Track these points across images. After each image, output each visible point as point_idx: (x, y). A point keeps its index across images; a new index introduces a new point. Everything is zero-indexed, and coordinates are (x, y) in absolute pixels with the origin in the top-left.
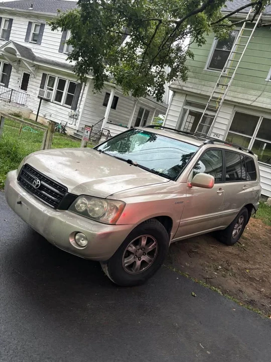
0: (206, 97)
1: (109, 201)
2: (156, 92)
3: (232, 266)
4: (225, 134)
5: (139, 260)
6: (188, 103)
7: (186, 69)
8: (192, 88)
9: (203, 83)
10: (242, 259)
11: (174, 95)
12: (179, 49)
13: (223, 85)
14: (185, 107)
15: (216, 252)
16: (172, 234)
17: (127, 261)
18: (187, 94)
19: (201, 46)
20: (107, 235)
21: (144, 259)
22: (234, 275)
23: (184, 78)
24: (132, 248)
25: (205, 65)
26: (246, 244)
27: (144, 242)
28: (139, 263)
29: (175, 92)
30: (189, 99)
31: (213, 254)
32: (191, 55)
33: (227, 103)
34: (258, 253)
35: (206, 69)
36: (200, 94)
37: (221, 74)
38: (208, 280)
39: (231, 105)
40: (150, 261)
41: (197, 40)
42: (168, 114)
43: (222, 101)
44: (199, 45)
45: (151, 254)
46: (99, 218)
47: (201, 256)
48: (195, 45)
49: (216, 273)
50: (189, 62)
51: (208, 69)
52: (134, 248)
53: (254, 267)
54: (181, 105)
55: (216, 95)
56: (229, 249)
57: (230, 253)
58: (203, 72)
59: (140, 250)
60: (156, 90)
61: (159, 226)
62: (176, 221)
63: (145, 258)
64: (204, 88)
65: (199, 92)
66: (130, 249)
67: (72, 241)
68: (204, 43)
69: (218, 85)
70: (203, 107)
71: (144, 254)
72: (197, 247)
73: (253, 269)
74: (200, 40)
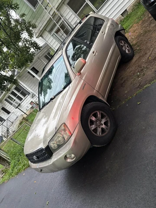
0: (50, 20)
1: (58, 131)
2: (34, 48)
3: (143, 65)
4: (77, 17)
5: (103, 125)
6: (50, 31)
7: (29, 23)
8: (42, 24)
9: (42, 16)
10: (143, 56)
11: (42, 37)
12: (16, 21)
13: (47, 5)
14: (52, 34)
15: (131, 69)
16: (100, 98)
17: (99, 133)
18: (45, 29)
19: (19, 7)
21: (104, 122)
22: (147, 68)
23: (34, 27)
24: (93, 127)
25: (33, 10)
26: (138, 46)
27: (94, 119)
28: (104, 126)
29: (41, 36)
30: (48, 29)
31: (131, 71)
32: (23, 15)
33: (58, 9)
34: (147, 42)
35: (35, 10)
36: (48, 22)
37: (40, 3)
38: (140, 86)
39: (62, 5)
40: (106, 119)
41: (14, 9)
42: (52, 46)
43: (56, 11)
44: (18, 8)
45: (103, 117)
47: (127, 80)
48: (18, 11)
49: (140, 79)
50: (27, 19)
51: (35, 9)
52: (93, 126)
53: (151, 52)
54: (50, 36)
55: (51, 13)
56: (135, 59)
57: (136, 61)
58: (36, 13)
59: (97, 122)
60: (33, 48)
61: (90, 105)
62: (94, 93)
64: (46, 17)
65: (46, 22)
66: (93, 129)
67: (69, 160)
68: (18, 5)
69: (46, 9)
70: (55, 25)
71: (100, 121)
72: (123, 78)
73: (151, 53)
74: (15, 6)
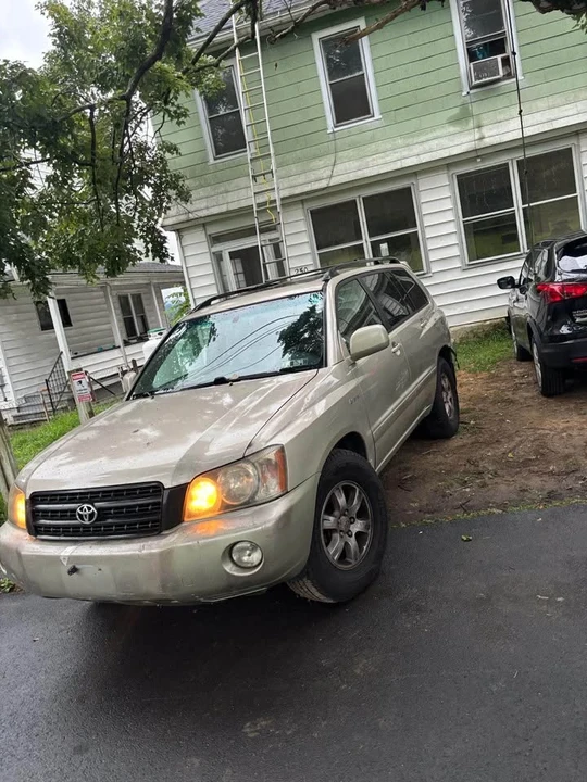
0: (246, 212)
1: (253, 459)
2: (150, 246)
3: (482, 464)
4: (314, 260)
5: (351, 536)
6: (216, 239)
7: (178, 177)
8: (207, 208)
9: (222, 189)
10: (488, 444)
11: (180, 238)
13: (264, 175)
14: (214, 249)
15: (440, 459)
16: (371, 461)
17: (333, 551)
18: (203, 223)
19: (183, 122)
20: (286, 517)
21: (357, 530)
22: (496, 474)
23: (185, 196)
24: (329, 522)
25: (207, 155)
26: (475, 418)
27: (342, 500)
28: (352, 542)
29: (178, 231)
30: (215, 230)
31: (438, 464)
32: (172, 148)
33: (289, 202)
35: (212, 161)
36: (228, 212)
37: (249, 157)
38: (465, 508)
39: (295, 203)
40: (367, 527)
41: (170, 116)
42: (189, 278)
43: (278, 203)
44: (179, 123)
45: (361, 514)
46: (253, 497)
47: (423, 479)
48: (171, 125)
49: (468, 490)
50: (174, 163)
51: (215, 159)
52: (332, 518)
53: (513, 444)
54: (204, 248)
55: (261, 199)
56: (456, 442)
57: (464, 446)
58: (211, 169)
59: (343, 517)
60: (147, 243)
61: (349, 455)
62: (367, 434)
63: (357, 527)
64: (231, 197)
65: (224, 209)
66: (326, 525)
67: (229, 568)
68: (185, 116)
69: (254, 177)
70: (250, 232)
71: (352, 520)
72: (407, 469)
73: (515, 448)
74: (175, 112)
